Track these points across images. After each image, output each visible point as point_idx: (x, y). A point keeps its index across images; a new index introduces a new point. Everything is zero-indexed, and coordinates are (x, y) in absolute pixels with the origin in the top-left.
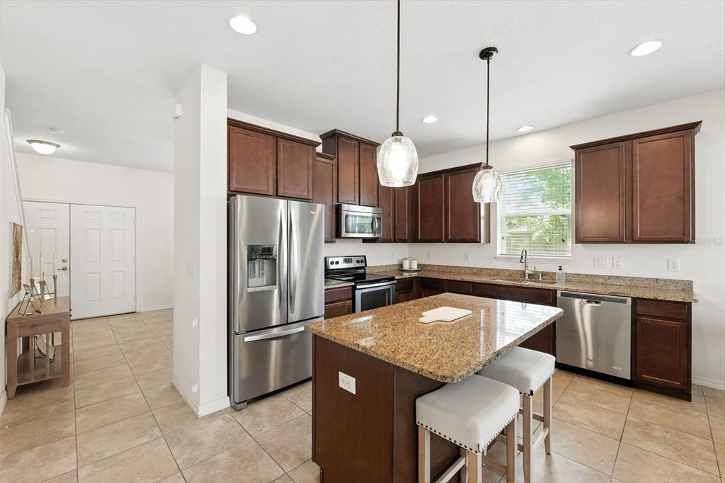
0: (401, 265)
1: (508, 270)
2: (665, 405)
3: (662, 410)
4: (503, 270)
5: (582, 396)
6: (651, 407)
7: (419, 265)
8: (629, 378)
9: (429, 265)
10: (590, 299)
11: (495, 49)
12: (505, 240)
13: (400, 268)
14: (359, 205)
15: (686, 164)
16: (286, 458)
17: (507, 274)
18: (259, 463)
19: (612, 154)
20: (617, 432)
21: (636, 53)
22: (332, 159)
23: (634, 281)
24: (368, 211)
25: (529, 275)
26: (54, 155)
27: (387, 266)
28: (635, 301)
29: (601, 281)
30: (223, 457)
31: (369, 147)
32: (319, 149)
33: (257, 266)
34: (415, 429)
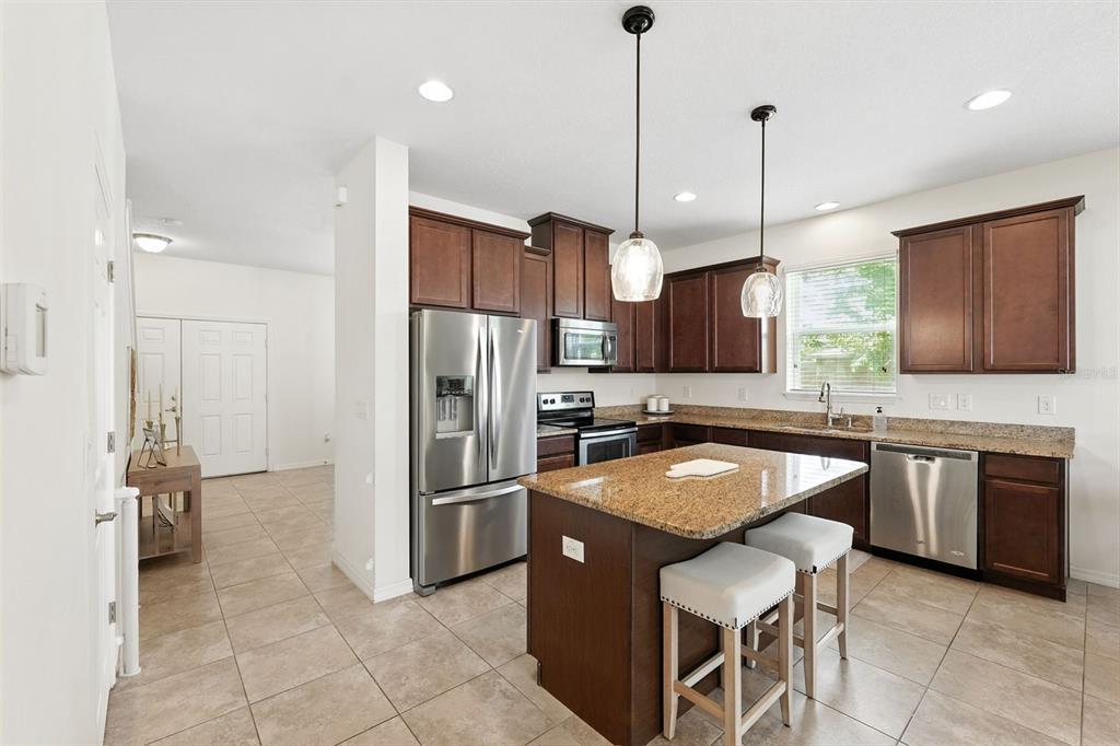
0: (645, 406)
1: (803, 413)
2: (1024, 605)
3: (1020, 611)
4: (796, 413)
5: (902, 591)
6: (1003, 607)
7: (671, 406)
8: (975, 568)
9: (686, 406)
10: (918, 454)
11: (772, 108)
12: (798, 370)
13: (644, 410)
14: (584, 318)
15: (1060, 259)
16: (493, 653)
17: (801, 419)
18: (458, 657)
19: (953, 242)
20: (946, 636)
21: (974, 106)
22: (545, 255)
23: (988, 429)
24: (597, 328)
25: (834, 420)
26: (164, 253)
27: (625, 406)
28: (983, 456)
29: (939, 428)
30: (412, 649)
31: (598, 235)
32: (528, 242)
33: (447, 404)
34: (658, 606)
